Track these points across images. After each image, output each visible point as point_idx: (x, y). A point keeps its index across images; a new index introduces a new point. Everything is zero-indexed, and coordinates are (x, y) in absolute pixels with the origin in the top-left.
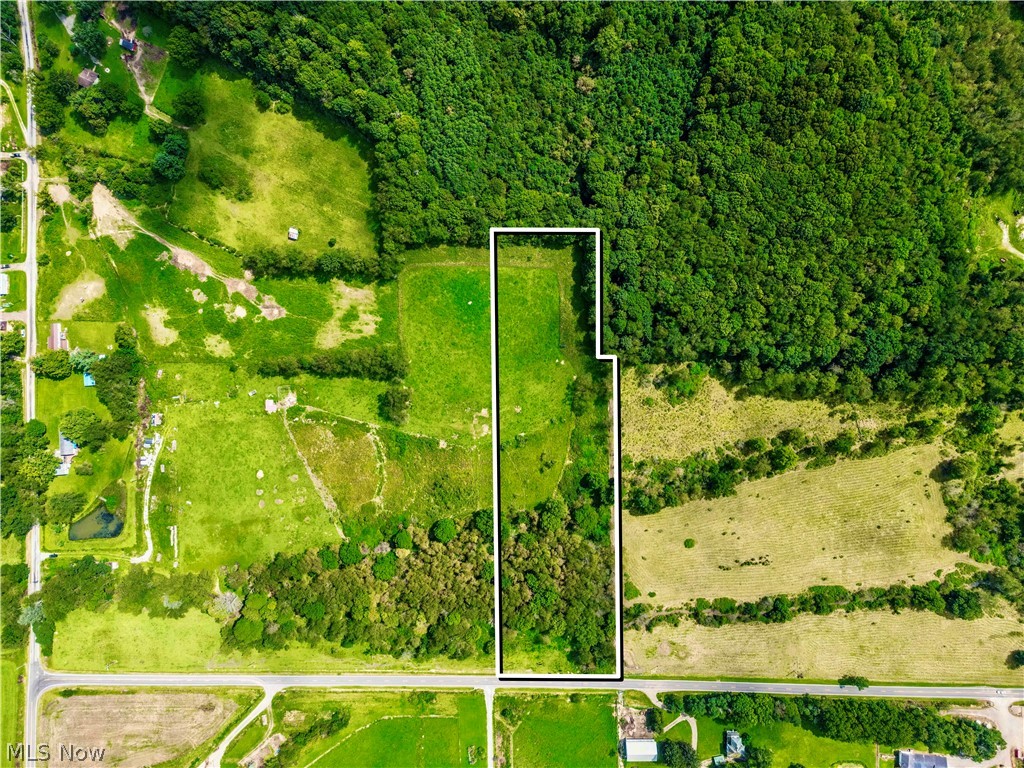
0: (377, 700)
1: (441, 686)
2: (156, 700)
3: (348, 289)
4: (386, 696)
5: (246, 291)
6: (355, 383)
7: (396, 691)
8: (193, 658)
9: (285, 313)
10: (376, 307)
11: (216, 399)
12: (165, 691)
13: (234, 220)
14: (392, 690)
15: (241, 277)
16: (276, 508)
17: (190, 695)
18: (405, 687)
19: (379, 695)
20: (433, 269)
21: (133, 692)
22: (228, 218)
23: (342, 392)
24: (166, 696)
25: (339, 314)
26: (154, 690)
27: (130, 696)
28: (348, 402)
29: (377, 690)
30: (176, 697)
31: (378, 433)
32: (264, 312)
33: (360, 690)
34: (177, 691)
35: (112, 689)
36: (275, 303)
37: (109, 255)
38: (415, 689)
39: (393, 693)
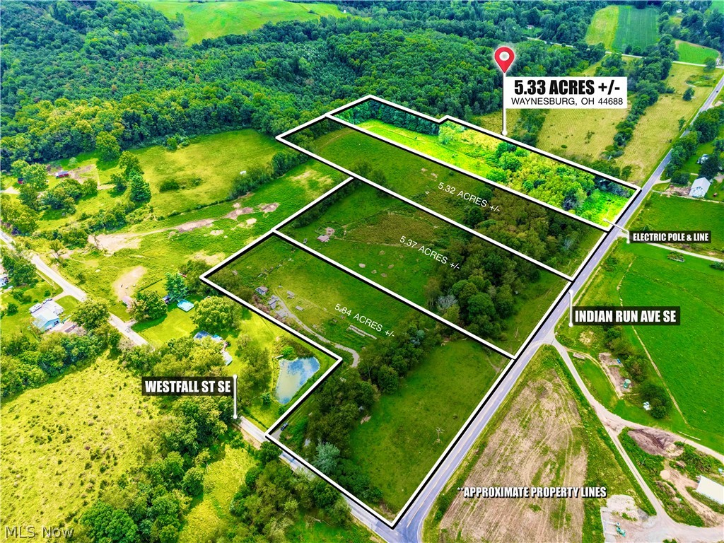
0: (598, 286)
1: (605, 252)
2: (506, 431)
3: (299, 177)
4: (598, 281)
5: (244, 211)
6: (352, 202)
7: (596, 274)
8: (481, 377)
9: (278, 204)
10: (320, 174)
11: (287, 258)
12: (500, 417)
13: (202, 194)
14: (594, 275)
15: (234, 209)
16: (394, 271)
17: (518, 399)
18: (595, 269)
19: (595, 284)
20: (328, 146)
21: (483, 445)
22: (197, 196)
23: (351, 209)
24: (507, 418)
25: (307, 187)
26: (493, 426)
27: (486, 450)
28: (360, 210)
29: (589, 283)
30: (513, 412)
31: (391, 210)
32: (266, 211)
33: (583, 292)
34: (508, 406)
35: (466, 463)
36: (266, 205)
37: (132, 255)
38: (600, 265)
39: (597, 276)
